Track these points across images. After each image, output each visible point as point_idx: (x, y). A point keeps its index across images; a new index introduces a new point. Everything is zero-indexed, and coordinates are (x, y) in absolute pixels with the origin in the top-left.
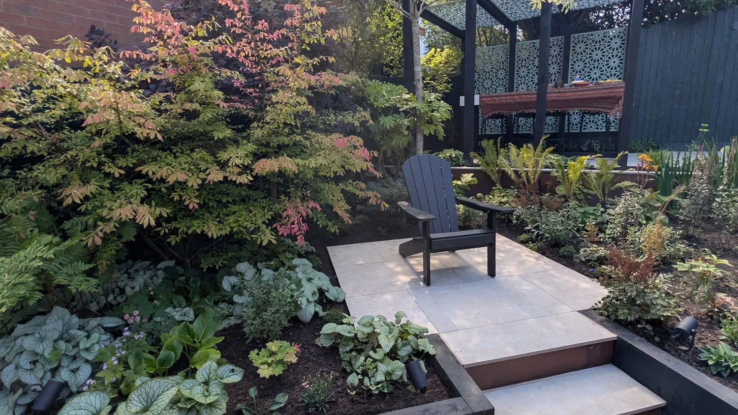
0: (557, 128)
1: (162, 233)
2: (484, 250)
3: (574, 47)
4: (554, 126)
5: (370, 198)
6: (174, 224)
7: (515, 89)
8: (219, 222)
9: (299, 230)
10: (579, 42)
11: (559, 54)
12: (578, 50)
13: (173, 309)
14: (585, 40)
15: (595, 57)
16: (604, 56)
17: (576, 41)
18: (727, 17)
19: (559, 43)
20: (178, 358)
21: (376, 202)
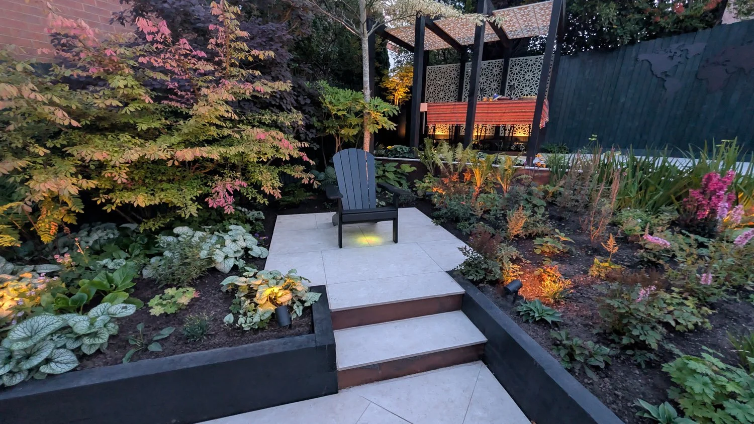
0: (494, 132)
1: (99, 203)
2: (390, 223)
3: (511, 68)
4: (491, 130)
5: (303, 178)
6: (111, 196)
7: (463, 100)
8: (152, 194)
9: (225, 202)
10: (515, 64)
11: (499, 74)
12: (514, 71)
13: (110, 261)
14: (521, 63)
15: (527, 78)
16: (534, 77)
17: (513, 64)
18: (634, 50)
19: (500, 65)
20: (91, 298)
21: (309, 182)
